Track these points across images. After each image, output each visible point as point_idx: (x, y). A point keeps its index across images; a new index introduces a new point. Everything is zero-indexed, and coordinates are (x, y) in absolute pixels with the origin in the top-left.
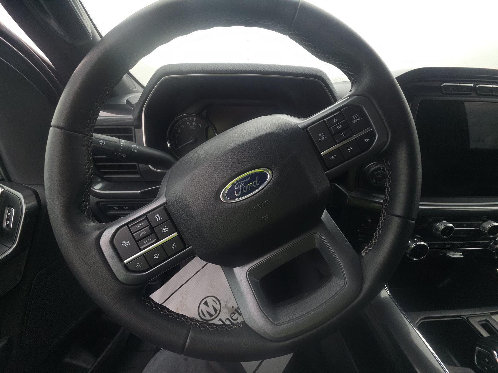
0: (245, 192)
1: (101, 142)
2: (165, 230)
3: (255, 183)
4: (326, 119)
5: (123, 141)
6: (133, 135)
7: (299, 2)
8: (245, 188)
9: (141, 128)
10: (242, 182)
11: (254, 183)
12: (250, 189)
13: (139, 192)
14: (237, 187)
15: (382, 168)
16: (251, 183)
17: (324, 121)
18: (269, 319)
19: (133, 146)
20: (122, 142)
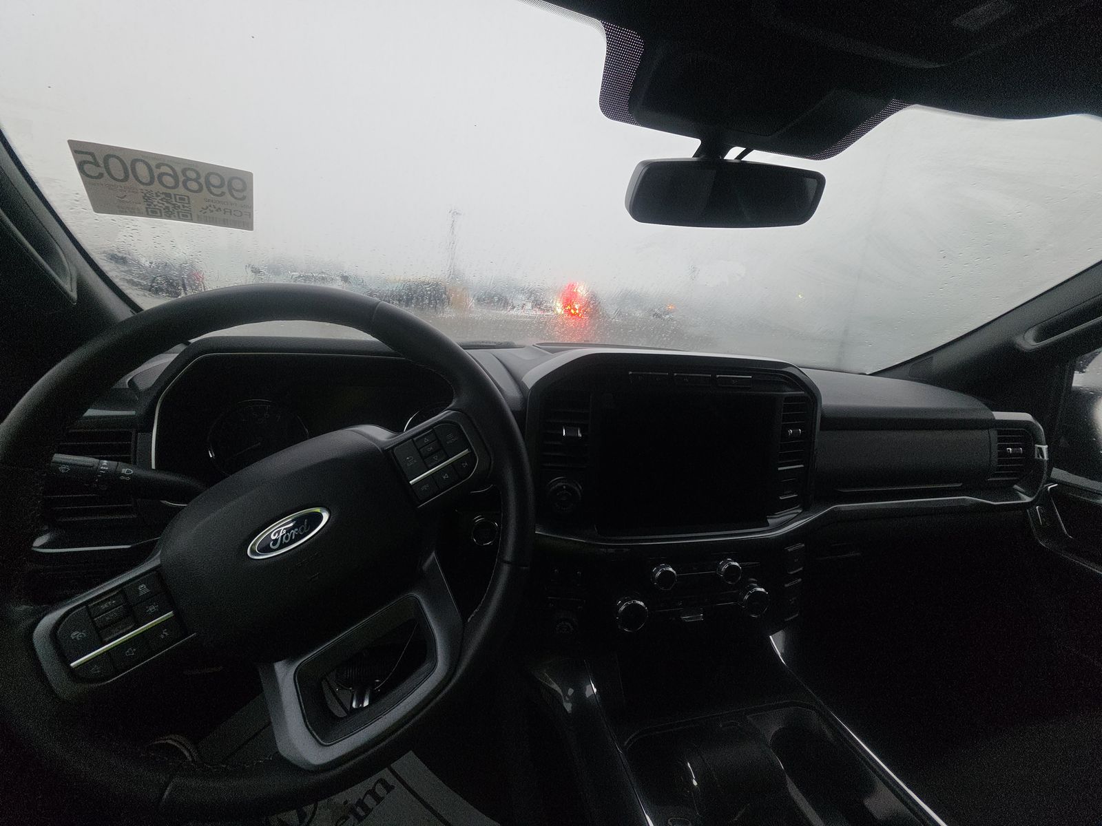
0: (287, 542)
1: (62, 469)
2: (152, 609)
3: (303, 528)
4: (415, 439)
5: (105, 462)
6: (132, 443)
7: (376, 306)
8: (287, 535)
9: (151, 431)
10: (283, 528)
11: (300, 528)
12: (293, 538)
13: (129, 546)
14: (274, 535)
15: (564, 487)
16: (297, 530)
17: (413, 441)
18: (316, 738)
19: (124, 471)
20: (104, 466)
